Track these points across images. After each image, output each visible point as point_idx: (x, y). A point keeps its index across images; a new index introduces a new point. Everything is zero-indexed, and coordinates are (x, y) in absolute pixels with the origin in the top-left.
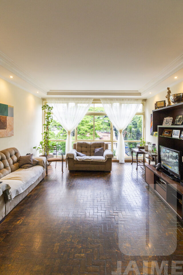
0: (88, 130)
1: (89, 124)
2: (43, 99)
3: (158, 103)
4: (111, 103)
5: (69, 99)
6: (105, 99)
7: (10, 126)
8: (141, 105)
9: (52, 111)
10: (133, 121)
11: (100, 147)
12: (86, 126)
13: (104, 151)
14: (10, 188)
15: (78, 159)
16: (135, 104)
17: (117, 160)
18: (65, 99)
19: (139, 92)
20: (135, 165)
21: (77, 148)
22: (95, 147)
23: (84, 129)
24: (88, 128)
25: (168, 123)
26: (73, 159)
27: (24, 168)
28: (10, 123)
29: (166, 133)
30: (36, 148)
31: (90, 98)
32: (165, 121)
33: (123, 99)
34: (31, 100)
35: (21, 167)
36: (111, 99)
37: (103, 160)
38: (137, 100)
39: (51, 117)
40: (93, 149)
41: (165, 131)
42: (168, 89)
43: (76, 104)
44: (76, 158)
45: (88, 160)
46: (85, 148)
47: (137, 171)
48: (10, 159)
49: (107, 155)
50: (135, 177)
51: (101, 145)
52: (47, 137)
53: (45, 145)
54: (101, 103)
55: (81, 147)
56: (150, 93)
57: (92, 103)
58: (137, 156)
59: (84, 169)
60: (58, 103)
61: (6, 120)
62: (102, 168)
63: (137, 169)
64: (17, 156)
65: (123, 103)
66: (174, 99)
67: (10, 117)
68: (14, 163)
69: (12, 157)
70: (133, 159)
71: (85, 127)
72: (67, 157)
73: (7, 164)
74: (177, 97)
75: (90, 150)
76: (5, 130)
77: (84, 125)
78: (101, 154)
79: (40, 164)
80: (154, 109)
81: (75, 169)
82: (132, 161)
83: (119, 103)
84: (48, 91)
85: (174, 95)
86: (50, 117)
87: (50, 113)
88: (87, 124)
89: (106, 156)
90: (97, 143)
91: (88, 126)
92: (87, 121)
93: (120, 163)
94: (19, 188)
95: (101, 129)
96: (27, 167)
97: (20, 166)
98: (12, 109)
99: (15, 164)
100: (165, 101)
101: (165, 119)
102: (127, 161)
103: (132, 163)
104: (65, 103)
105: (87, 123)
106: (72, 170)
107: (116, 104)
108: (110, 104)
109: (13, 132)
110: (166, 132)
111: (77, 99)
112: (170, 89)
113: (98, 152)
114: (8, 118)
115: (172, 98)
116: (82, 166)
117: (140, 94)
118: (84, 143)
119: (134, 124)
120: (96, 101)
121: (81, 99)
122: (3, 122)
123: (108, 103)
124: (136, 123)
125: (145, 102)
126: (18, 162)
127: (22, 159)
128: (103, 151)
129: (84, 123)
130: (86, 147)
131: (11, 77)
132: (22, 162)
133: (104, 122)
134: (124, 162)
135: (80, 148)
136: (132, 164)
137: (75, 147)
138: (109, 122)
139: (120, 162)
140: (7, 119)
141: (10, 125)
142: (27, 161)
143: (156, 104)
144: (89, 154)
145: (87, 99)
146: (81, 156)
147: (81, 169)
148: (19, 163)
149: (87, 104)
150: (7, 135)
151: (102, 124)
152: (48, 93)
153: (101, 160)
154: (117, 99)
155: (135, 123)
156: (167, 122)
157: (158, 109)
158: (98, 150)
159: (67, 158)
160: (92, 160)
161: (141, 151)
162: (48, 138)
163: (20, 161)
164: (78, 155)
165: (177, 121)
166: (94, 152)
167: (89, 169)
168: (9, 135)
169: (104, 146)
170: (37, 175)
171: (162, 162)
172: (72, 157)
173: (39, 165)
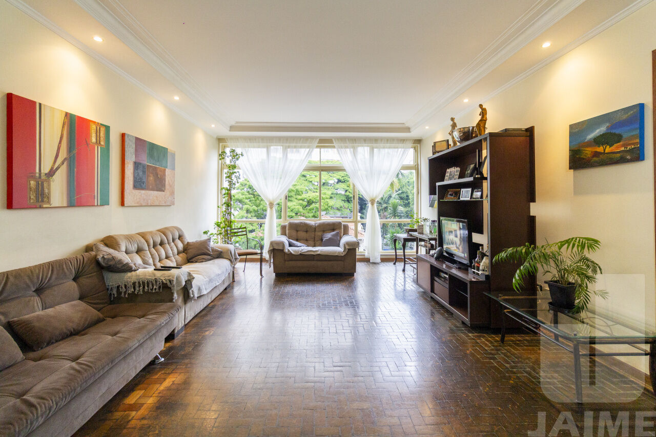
0: (301, 210)
1: (304, 196)
2: (220, 140)
3: (437, 144)
4: (354, 148)
5: (271, 140)
6: (343, 139)
7: (170, 186)
8: (412, 151)
9: (237, 162)
10: (400, 192)
11: (333, 230)
12: (296, 201)
13: (341, 238)
14: (194, 278)
15: (292, 252)
16: (400, 150)
17: (365, 258)
18: (263, 139)
19: (407, 125)
20: (400, 265)
21: (289, 233)
22: (324, 231)
23: (292, 208)
24: (301, 205)
25: (453, 177)
26: (282, 251)
27: (196, 262)
28: (170, 182)
29: (450, 195)
30: (209, 234)
31: (312, 138)
32: (447, 174)
33: (376, 140)
34: (200, 140)
35: (191, 261)
36: (354, 140)
37: (339, 253)
38: (403, 140)
39: (237, 174)
40: (320, 234)
41: (448, 192)
42: (452, 119)
43: (285, 149)
44: (289, 250)
45: (313, 253)
46: (305, 233)
47: (404, 274)
48: (172, 244)
49: (348, 243)
50: (400, 288)
51: (335, 228)
52: (228, 214)
53: (224, 228)
54: (334, 147)
55: (297, 231)
56: (427, 128)
57: (317, 147)
58: (404, 246)
59: (303, 271)
60: (249, 147)
61: (165, 175)
62: (337, 268)
63: (404, 270)
64: (182, 242)
65: (377, 148)
66: (460, 137)
67: (170, 170)
68: (179, 253)
69: (175, 242)
70: (396, 255)
71: (294, 203)
72: (272, 248)
73: (170, 252)
74: (464, 133)
75: (313, 236)
76: (163, 193)
77: (292, 199)
78: (335, 242)
79: (225, 257)
80: (430, 155)
81: (286, 271)
82: (395, 260)
83: (368, 148)
84: (233, 123)
85: (459, 130)
86: (235, 174)
87: (234, 167)
88: (299, 197)
89: (344, 245)
90: (326, 223)
91: (301, 202)
92: (300, 190)
93: (372, 263)
94: (202, 285)
95: (329, 207)
96: (204, 260)
97: (188, 258)
98: (173, 155)
99: (181, 255)
100: (448, 140)
101: (448, 170)
102: (385, 260)
103: (395, 262)
104: (264, 147)
105: (299, 195)
106: (281, 272)
107: (363, 151)
108: (352, 150)
109: (174, 198)
110: (450, 193)
111: (287, 139)
112: (455, 121)
113: (330, 238)
114: (168, 172)
115: (456, 134)
116: (300, 264)
117: (408, 130)
118: (301, 223)
119: (401, 198)
120: (325, 143)
121: (294, 140)
122: (161, 178)
123: (346, 147)
124: (407, 196)
125: (419, 145)
126: (184, 252)
127: (191, 247)
128: (339, 238)
129: (293, 194)
130: (307, 232)
131: (177, 98)
132: (192, 252)
133: (337, 194)
134: (379, 260)
135: (294, 233)
136: (395, 264)
137: (283, 230)
138: (348, 193)
139: (371, 261)
140: (167, 174)
141: (170, 184)
142: (203, 250)
143: (434, 147)
144: (312, 243)
145: (306, 139)
146: (298, 247)
147: (297, 271)
148: (186, 254)
149: (308, 150)
150: (165, 202)
151: (331, 198)
152: (232, 128)
153: (336, 252)
154: (365, 140)
155: (404, 195)
156: (452, 175)
157: (437, 155)
158: (328, 236)
159: (271, 250)
160: (319, 253)
161: (411, 235)
162: (230, 215)
163: (189, 251)
164: (290, 245)
165: (468, 173)
166: (322, 240)
167: (312, 271)
168: (169, 204)
169: (340, 228)
170: (223, 272)
171: (445, 247)
172: (281, 248)
173: (223, 258)
